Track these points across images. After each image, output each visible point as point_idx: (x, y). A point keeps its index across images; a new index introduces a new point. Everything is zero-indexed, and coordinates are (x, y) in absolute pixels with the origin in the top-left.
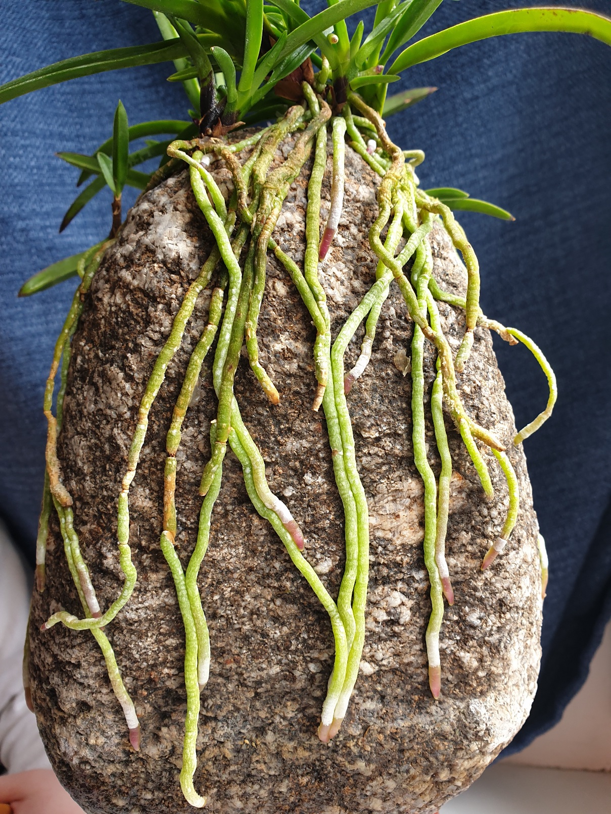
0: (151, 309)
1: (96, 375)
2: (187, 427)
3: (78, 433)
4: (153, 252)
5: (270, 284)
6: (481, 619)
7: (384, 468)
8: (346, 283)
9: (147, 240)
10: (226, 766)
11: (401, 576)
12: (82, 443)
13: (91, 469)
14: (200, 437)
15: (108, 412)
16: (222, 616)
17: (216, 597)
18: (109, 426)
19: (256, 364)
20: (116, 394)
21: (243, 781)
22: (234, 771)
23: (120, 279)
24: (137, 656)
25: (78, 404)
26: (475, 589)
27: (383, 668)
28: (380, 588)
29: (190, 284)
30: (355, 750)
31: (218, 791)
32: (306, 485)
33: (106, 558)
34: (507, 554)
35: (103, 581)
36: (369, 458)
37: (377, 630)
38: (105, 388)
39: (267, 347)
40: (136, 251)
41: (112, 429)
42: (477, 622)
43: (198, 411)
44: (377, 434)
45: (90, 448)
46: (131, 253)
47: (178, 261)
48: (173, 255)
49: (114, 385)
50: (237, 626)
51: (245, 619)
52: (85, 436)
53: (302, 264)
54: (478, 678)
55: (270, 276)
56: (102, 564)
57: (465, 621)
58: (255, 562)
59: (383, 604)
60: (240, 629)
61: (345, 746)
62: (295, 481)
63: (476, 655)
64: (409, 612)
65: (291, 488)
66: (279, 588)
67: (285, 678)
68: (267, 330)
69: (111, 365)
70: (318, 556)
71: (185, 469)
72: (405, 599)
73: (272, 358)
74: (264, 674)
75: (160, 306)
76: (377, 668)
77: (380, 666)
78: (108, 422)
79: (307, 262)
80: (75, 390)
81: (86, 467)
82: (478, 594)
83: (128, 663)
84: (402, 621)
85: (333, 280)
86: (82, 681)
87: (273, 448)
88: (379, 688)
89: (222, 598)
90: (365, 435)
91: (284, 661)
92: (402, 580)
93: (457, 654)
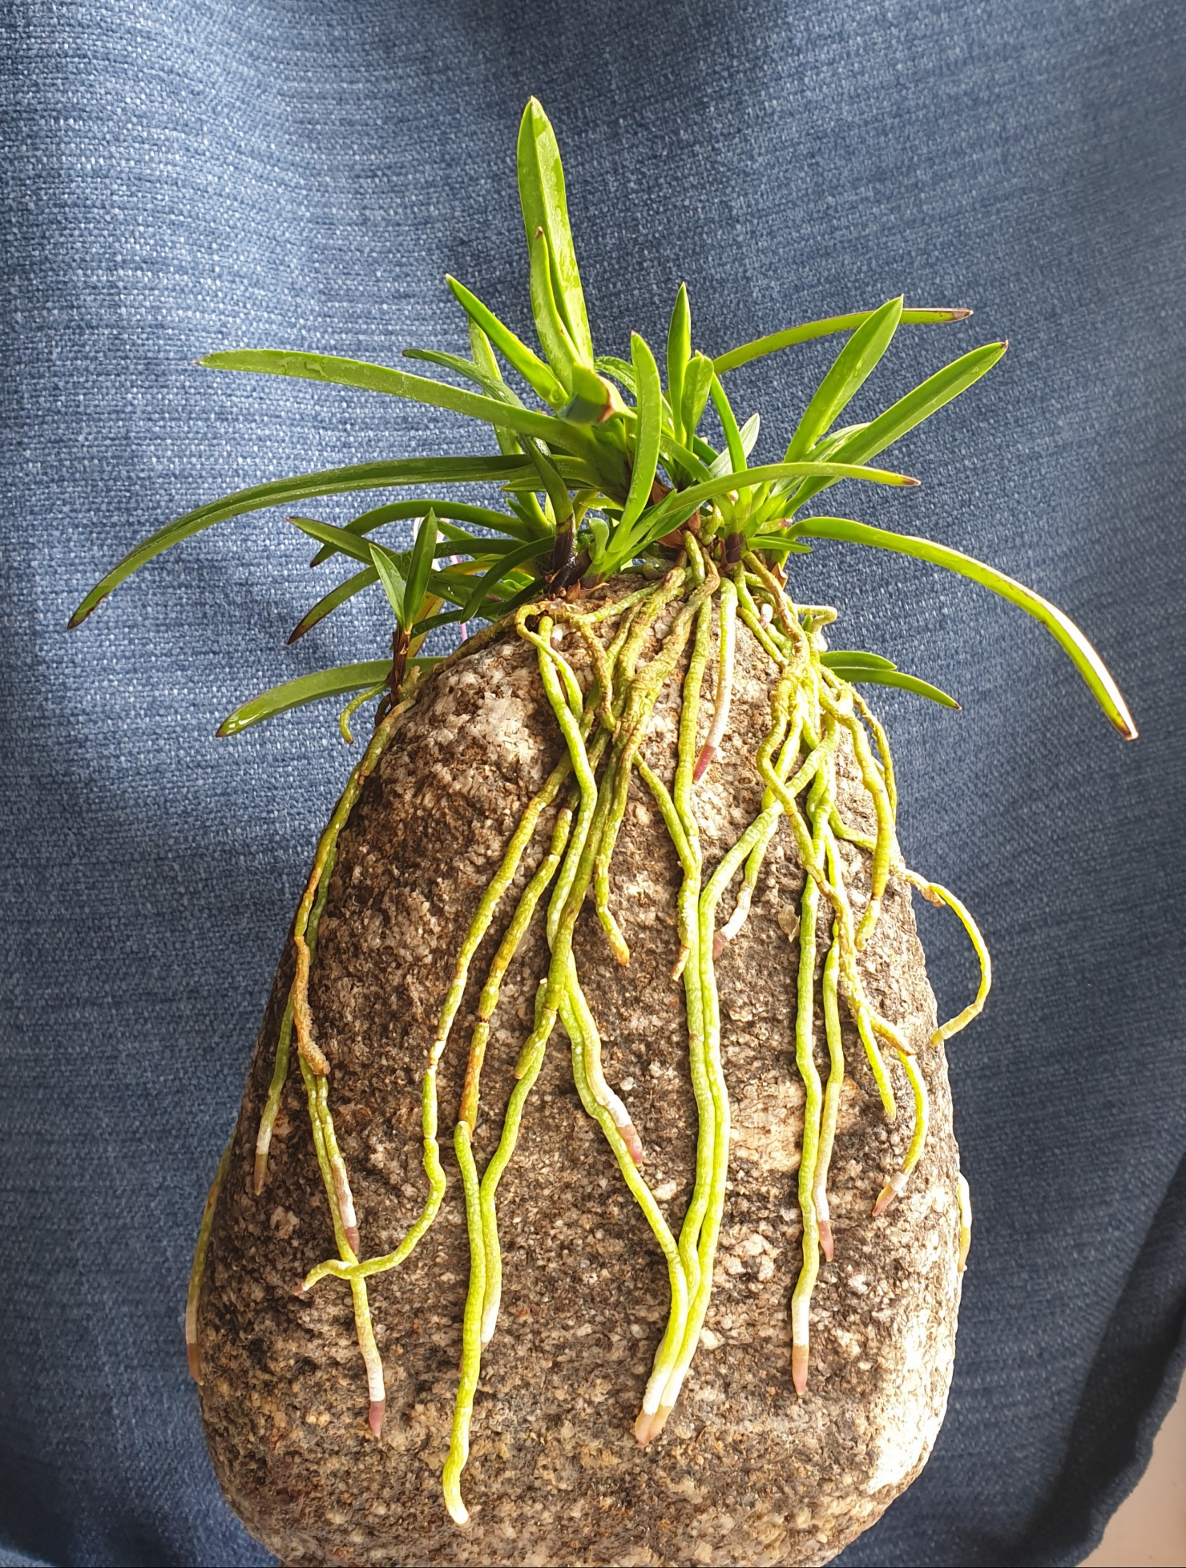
0: (476, 824)
1: (386, 899)
2: (506, 984)
3: (349, 975)
4: (484, 749)
5: (631, 807)
6: (867, 1284)
7: (757, 1064)
8: (724, 811)
9: (475, 730)
10: (499, 1471)
11: (764, 1213)
12: (355, 990)
13: (365, 1027)
14: (521, 999)
15: (402, 952)
16: (522, 1247)
17: (517, 1220)
18: (400, 972)
19: (603, 910)
20: (417, 930)
21: (521, 1497)
22: (509, 1480)
23: (435, 776)
24: (398, 1294)
25: (352, 935)
26: (863, 1242)
27: (731, 1342)
28: (737, 1227)
29: (530, 799)
30: (682, 1462)
31: (483, 1510)
32: (652, 1077)
33: (375, 1151)
34: (908, 1198)
35: (365, 1184)
36: (737, 1049)
37: (729, 1286)
38: (400, 918)
39: (620, 888)
40: (458, 742)
41: (404, 977)
42: (863, 1289)
43: (523, 964)
44: (750, 1018)
45: (366, 997)
46: (451, 742)
47: (516, 766)
48: (511, 758)
49: (414, 916)
50: (540, 1263)
51: (553, 1254)
52: (360, 980)
53: (672, 785)
54: (859, 1372)
55: (631, 798)
56: (367, 1160)
57: (846, 1285)
58: (572, 1177)
59: (738, 1250)
60: (544, 1268)
61: (669, 1454)
62: (638, 1072)
63: (858, 1336)
64: (772, 1266)
65: (631, 1079)
66: (602, 1215)
67: (598, 1343)
68: (622, 867)
69: (413, 890)
70: (660, 1176)
71: (497, 1040)
72: (768, 1246)
73: (625, 903)
74: (569, 1335)
75: (489, 823)
76: (723, 1340)
77: (727, 1338)
78: (399, 966)
79: (678, 786)
80: (348, 914)
81: (357, 1024)
82: (867, 1249)
83: (384, 1304)
84: (761, 1277)
85: (708, 807)
86: (311, 1326)
87: (613, 1023)
88: (723, 1370)
89: (525, 1222)
90: (735, 1017)
91: (599, 1319)
92: (766, 1219)
93: (833, 1332)
